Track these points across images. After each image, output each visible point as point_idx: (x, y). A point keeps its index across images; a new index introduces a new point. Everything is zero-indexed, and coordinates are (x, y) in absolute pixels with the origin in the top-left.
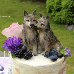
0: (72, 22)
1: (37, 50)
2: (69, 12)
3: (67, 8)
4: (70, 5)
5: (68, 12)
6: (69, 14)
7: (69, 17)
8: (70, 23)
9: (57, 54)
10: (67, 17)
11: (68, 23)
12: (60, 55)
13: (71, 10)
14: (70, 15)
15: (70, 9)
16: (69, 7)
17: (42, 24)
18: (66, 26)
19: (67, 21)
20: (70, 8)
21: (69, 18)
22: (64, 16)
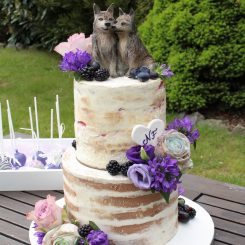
0: (196, 105)
1: (117, 69)
2: (187, 82)
3: (181, 72)
4: (187, 65)
5: (184, 80)
6: (187, 85)
7: (187, 94)
8: (189, 108)
9: (149, 72)
10: (183, 94)
11: (186, 107)
12: (153, 73)
13: (192, 76)
14: (191, 89)
15: (190, 74)
16: (186, 70)
17: (123, 24)
18: (182, 115)
19: (183, 103)
20: (190, 71)
21: (188, 97)
22: (176, 91)
